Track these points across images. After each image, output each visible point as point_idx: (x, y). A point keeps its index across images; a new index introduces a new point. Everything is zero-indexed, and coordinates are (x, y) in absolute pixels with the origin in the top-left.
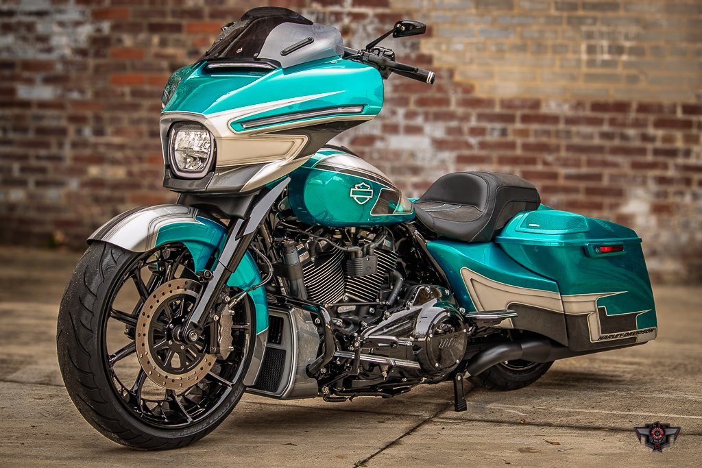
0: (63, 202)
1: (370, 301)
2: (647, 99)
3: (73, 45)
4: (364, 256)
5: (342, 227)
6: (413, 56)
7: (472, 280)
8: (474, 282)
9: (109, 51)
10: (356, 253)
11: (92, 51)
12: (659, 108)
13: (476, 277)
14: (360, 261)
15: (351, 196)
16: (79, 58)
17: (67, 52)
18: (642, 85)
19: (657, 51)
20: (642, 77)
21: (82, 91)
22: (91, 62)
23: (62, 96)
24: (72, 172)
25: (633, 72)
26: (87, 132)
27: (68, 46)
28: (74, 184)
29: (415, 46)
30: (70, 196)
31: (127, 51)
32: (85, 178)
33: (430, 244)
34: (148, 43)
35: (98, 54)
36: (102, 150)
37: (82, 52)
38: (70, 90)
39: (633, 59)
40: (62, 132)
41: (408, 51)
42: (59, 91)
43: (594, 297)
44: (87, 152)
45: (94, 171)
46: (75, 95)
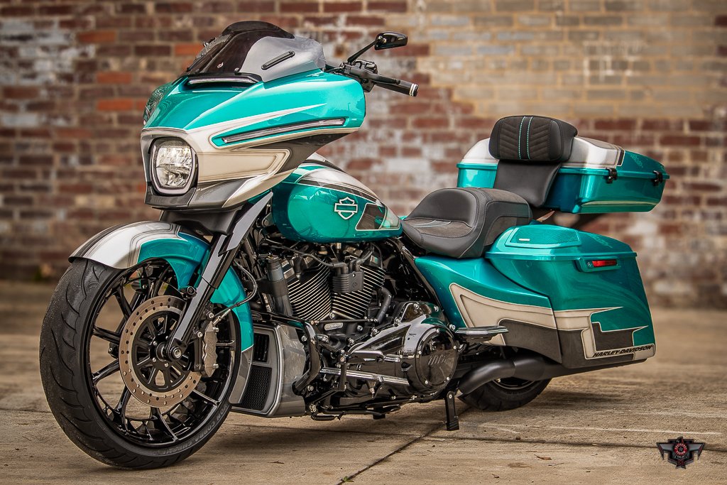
0: (50, 234)
1: (358, 318)
2: (653, 116)
3: (58, 70)
4: (350, 271)
5: (327, 243)
6: (410, 75)
7: (461, 296)
8: (464, 298)
9: (95, 76)
10: (342, 269)
11: (77, 77)
12: (666, 125)
13: (466, 293)
14: (346, 276)
15: (335, 210)
16: (64, 84)
17: (52, 77)
18: (648, 101)
19: (662, 65)
20: (647, 93)
21: (67, 118)
22: (77, 87)
23: (47, 123)
24: (59, 202)
25: (637, 87)
26: (74, 160)
27: (53, 71)
28: (61, 215)
29: (411, 65)
30: (56, 227)
31: (114, 76)
32: (73, 208)
33: (418, 260)
34: (135, 67)
35: (83, 80)
36: (89, 178)
37: (68, 78)
38: (56, 117)
39: (638, 74)
40: (48, 161)
41: (404, 70)
42: (44, 119)
43: (588, 313)
44: (74, 181)
45: (81, 201)
46: (61, 122)
